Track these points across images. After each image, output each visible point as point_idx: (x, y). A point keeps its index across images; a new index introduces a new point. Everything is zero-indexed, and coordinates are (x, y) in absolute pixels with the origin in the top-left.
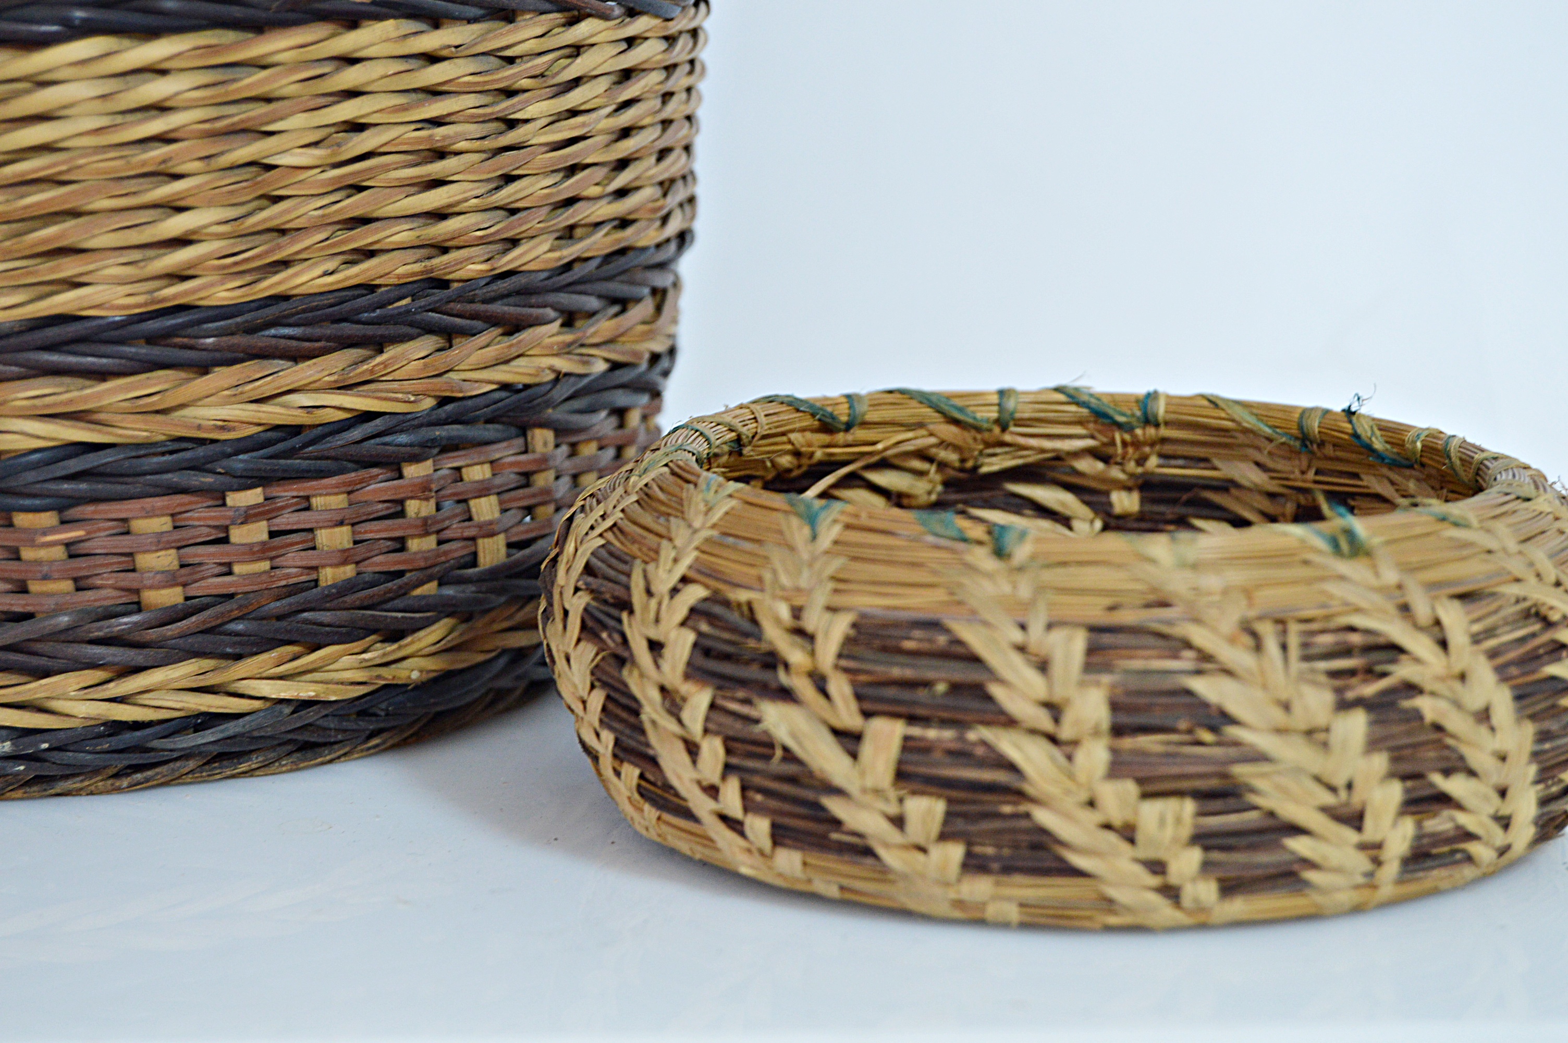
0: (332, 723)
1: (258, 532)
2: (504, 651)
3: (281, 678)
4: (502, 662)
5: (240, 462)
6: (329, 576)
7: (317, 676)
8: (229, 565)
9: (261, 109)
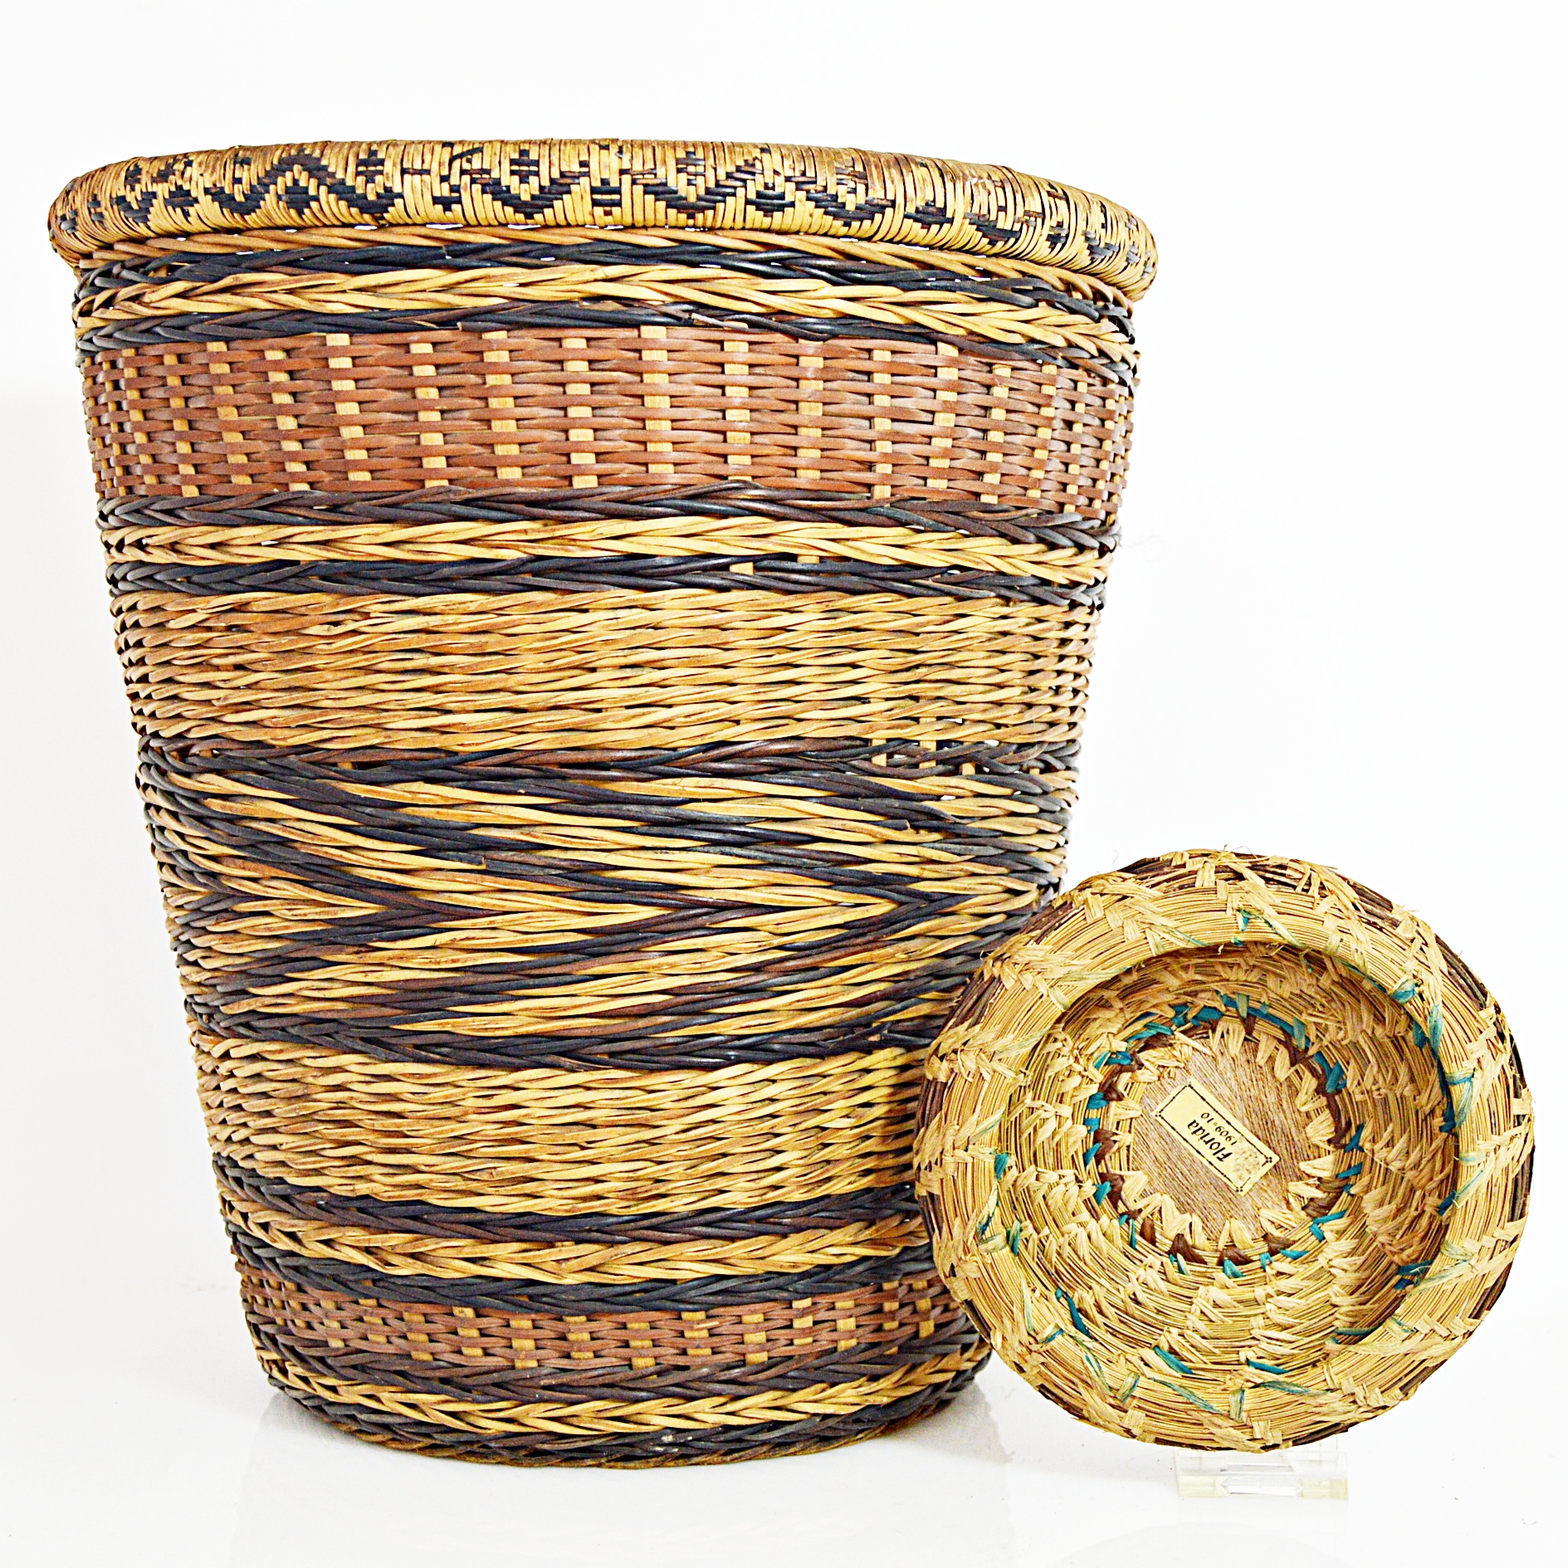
0: (841, 1426)
1: (807, 1322)
2: (930, 1385)
3: (815, 1401)
4: (929, 1390)
5: (800, 1285)
6: (843, 1345)
7: (833, 1400)
8: (792, 1340)
9: (823, 1098)
